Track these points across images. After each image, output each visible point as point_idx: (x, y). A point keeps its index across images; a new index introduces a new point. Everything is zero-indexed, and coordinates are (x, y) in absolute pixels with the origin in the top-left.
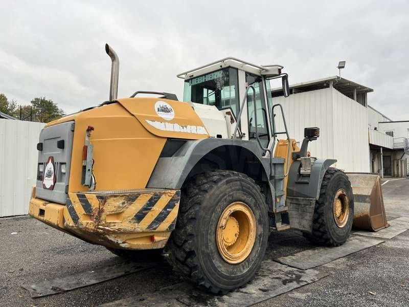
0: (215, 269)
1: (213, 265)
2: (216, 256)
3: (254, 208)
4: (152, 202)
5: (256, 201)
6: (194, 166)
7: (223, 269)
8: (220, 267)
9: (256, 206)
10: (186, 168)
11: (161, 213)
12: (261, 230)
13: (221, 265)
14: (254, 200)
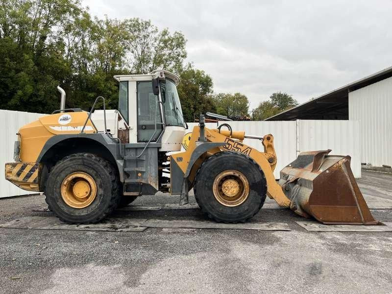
0: (59, 208)
1: (58, 205)
2: (60, 201)
3: (95, 177)
4: (23, 168)
5: (97, 172)
6: (48, 151)
7: (65, 209)
8: (62, 207)
9: (97, 175)
10: (42, 152)
11: (28, 174)
12: (101, 192)
13: (64, 206)
14: (95, 172)
